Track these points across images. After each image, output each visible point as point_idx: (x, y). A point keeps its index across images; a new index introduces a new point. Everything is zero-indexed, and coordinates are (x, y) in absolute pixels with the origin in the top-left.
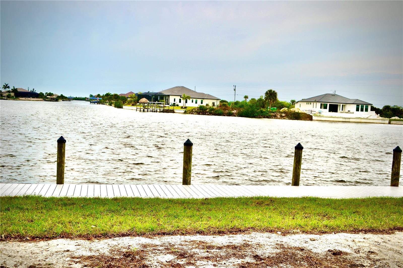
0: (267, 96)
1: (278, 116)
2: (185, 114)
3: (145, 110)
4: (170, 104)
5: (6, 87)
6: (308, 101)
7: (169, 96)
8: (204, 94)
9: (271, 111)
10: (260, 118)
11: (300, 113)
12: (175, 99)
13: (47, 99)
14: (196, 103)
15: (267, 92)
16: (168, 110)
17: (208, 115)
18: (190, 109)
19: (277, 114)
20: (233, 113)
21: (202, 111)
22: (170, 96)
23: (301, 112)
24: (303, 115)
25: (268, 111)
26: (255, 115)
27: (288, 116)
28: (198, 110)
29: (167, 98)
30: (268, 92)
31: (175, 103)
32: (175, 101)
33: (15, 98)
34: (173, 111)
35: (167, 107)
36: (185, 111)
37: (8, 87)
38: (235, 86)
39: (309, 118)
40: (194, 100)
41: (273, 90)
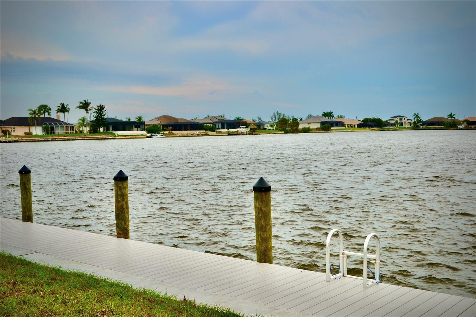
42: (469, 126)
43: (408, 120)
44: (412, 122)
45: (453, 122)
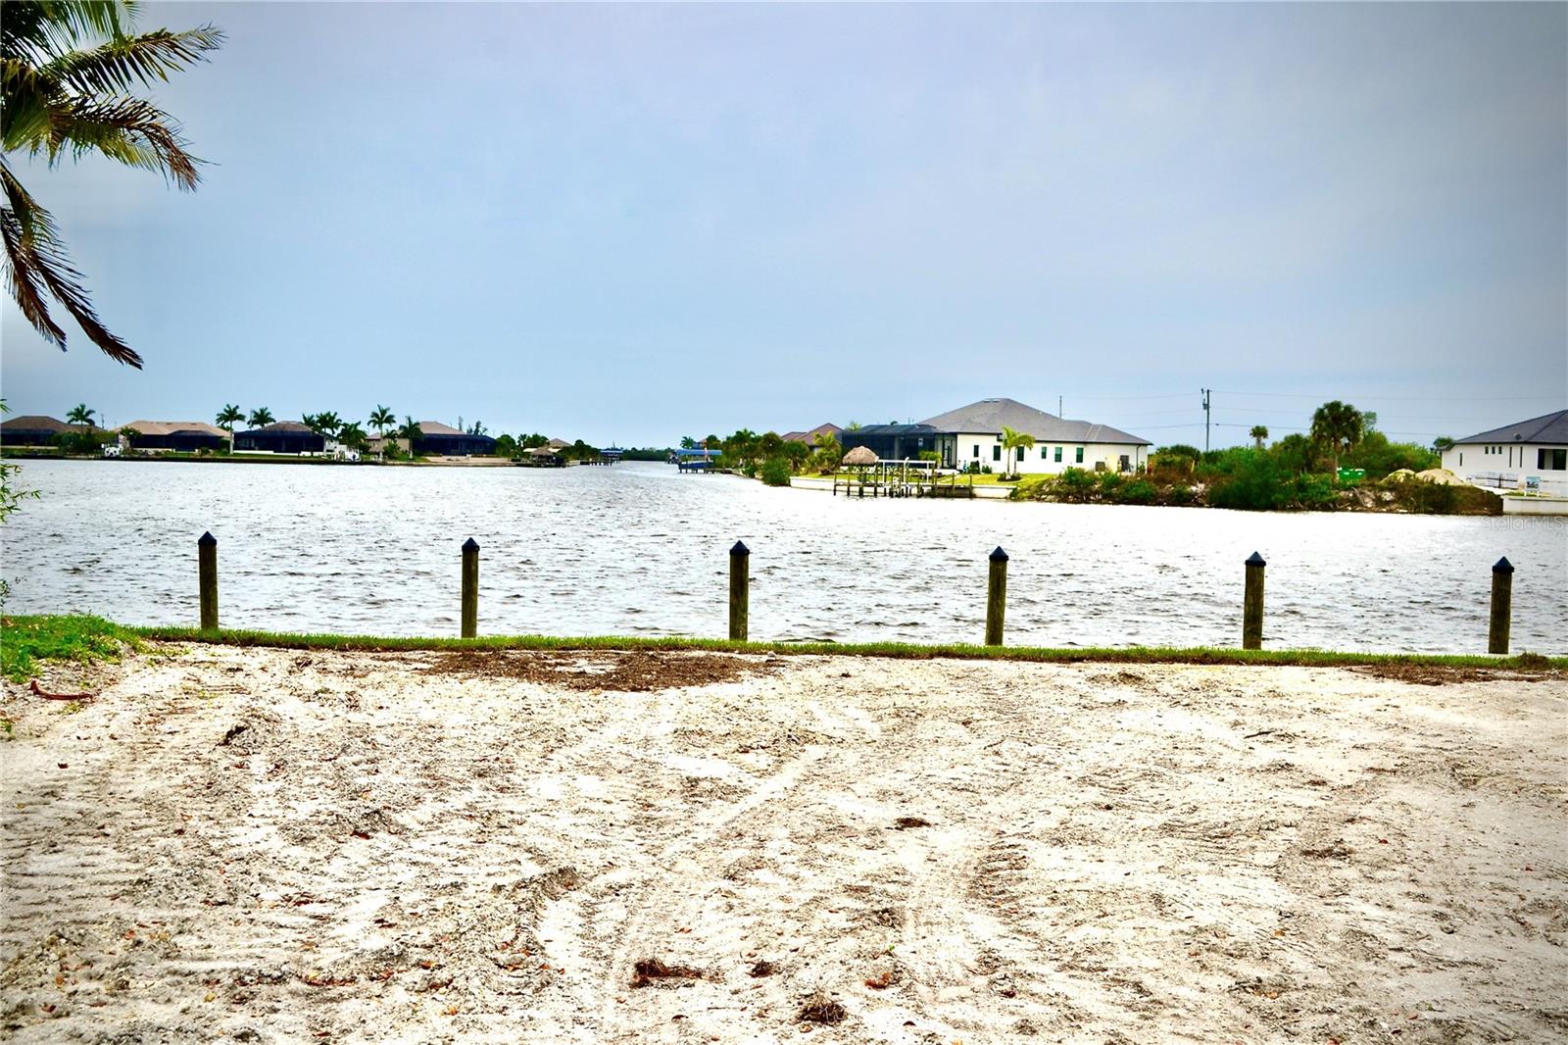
0: (1320, 426)
1: (1367, 500)
2: (1015, 500)
3: (866, 489)
4: (960, 466)
5: (381, 418)
6: (1491, 442)
7: (954, 435)
8: (1090, 424)
9: (1339, 484)
10: (1295, 509)
11: (1454, 487)
12: (976, 448)
13: (524, 460)
14: (1058, 458)
15: (1321, 411)
16: (950, 488)
17: (1098, 502)
18: (1031, 481)
19: (1361, 493)
20: (1192, 495)
21: (1076, 489)
22: (959, 436)
23: (1459, 484)
24: (1466, 497)
25: (1328, 484)
26: (1273, 498)
27: (1407, 500)
28: (1060, 485)
29: (947, 444)
30: (1326, 411)
31: (977, 463)
32: (976, 454)
33: (413, 459)
34: (968, 492)
35: (949, 477)
36: (1015, 489)
37: (390, 420)
38: (1205, 390)
39: (1489, 505)
40: (1051, 449)
41: (1344, 403)
42: (140, 450)
45: (89, 435)
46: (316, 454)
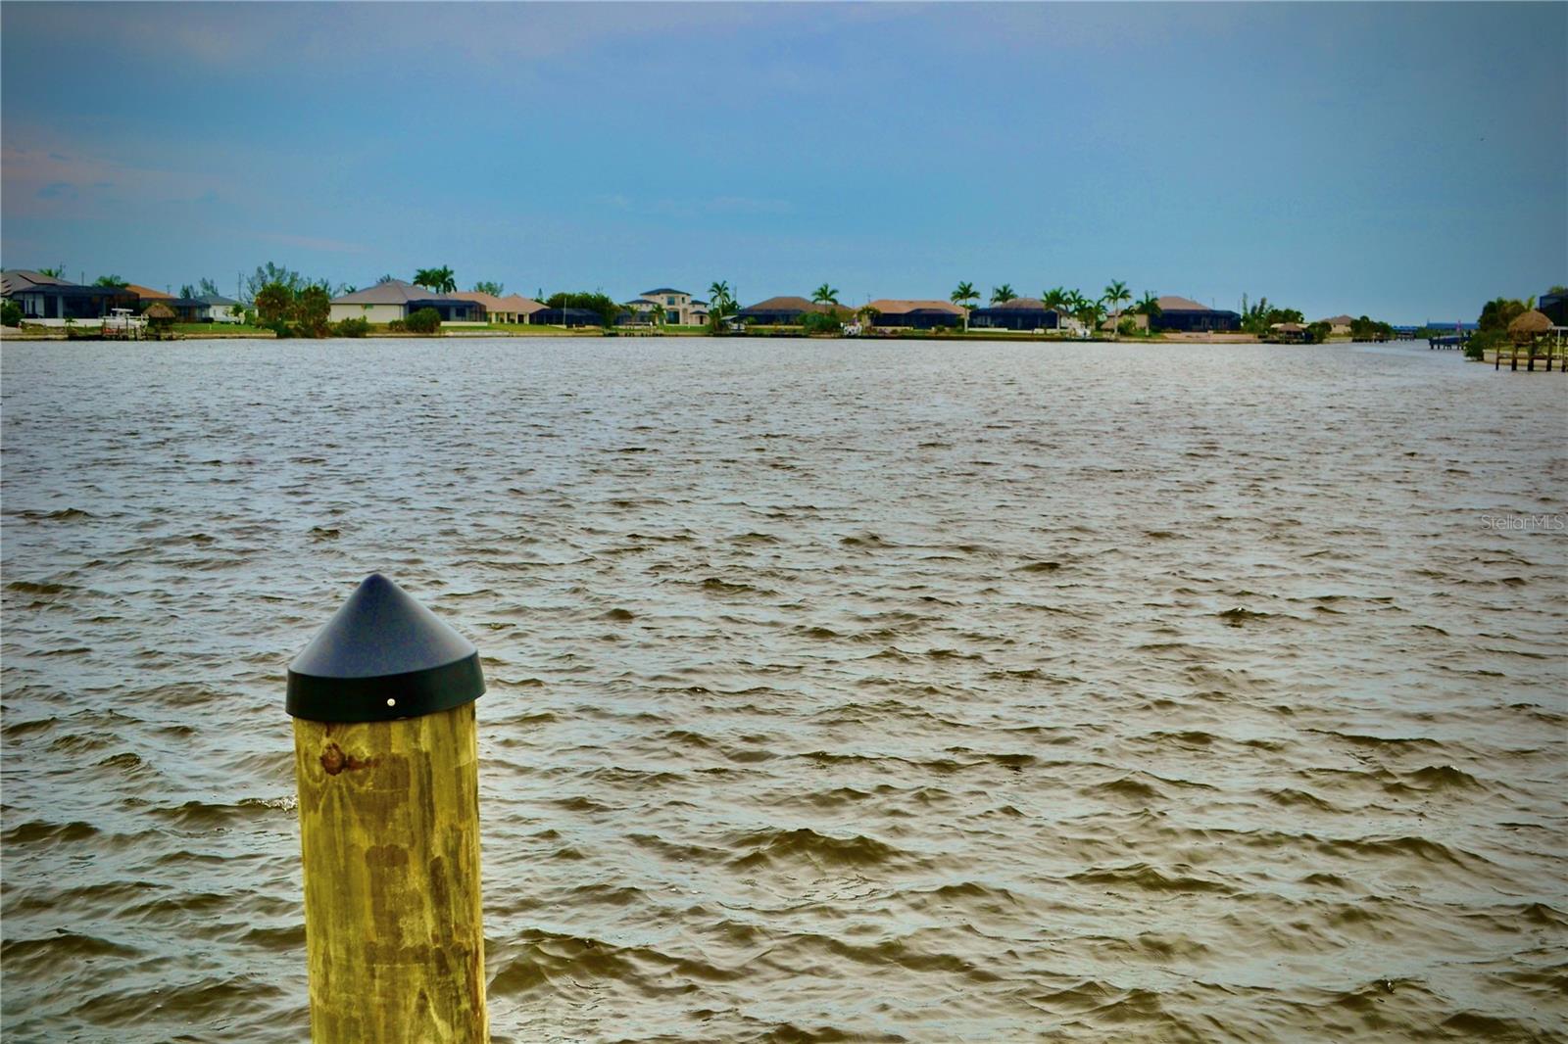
5: (1118, 292)
13: (1272, 337)
33: (1149, 336)
37: (1125, 295)
42: (878, 328)
43: (695, 303)
44: (706, 310)
45: (832, 314)
46: (1049, 331)
